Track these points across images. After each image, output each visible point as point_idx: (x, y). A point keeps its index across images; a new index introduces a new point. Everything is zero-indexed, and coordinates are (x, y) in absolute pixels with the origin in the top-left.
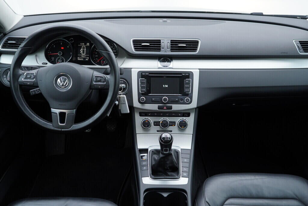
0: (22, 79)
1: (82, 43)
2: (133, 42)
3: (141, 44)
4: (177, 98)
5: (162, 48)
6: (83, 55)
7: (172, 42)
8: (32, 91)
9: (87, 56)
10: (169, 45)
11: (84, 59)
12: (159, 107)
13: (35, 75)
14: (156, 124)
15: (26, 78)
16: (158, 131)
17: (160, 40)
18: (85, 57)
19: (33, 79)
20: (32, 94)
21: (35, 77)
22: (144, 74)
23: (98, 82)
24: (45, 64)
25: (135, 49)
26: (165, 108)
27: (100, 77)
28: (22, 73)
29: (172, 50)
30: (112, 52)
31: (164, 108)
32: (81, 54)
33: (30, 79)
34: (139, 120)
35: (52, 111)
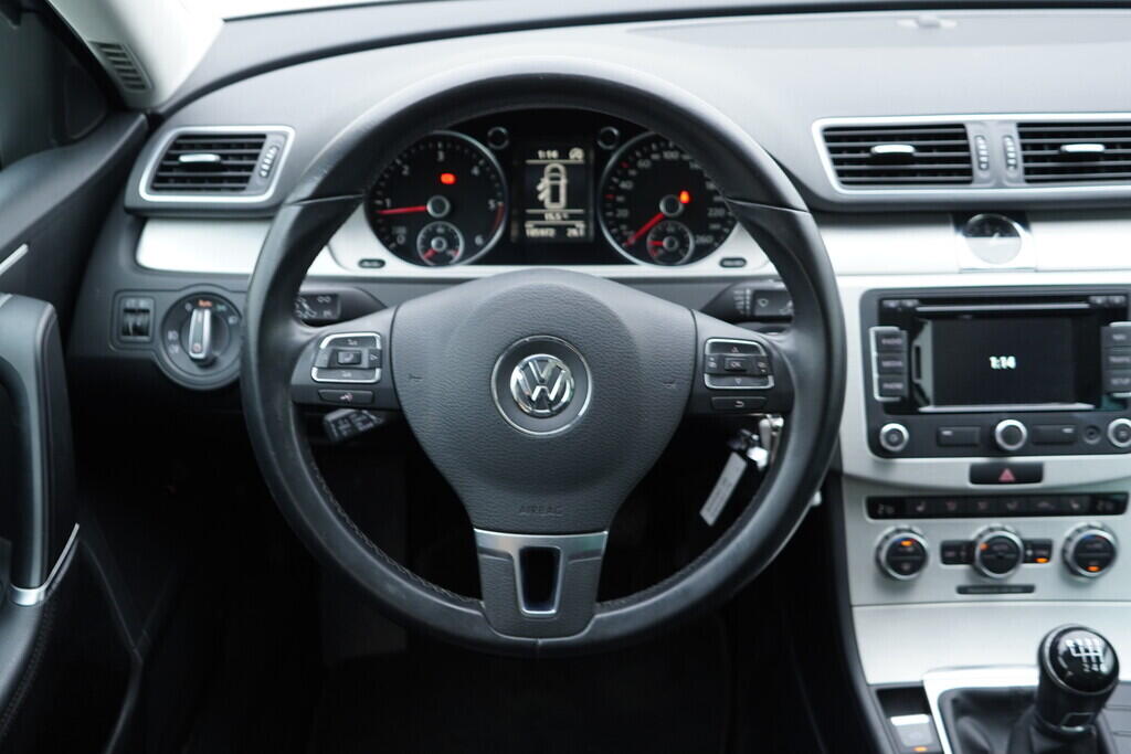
0: (310, 372)
1: (545, 150)
2: (828, 139)
3: (867, 149)
4: (1067, 424)
5: (980, 168)
6: (555, 212)
7: (1031, 133)
8: (336, 422)
9: (572, 217)
10: (1014, 147)
11: (561, 230)
12: (977, 475)
13: (378, 346)
14: (955, 553)
15: (333, 365)
16: (962, 590)
17: (961, 126)
18: (563, 219)
19: (372, 368)
20: (336, 434)
21: (383, 359)
22: (892, 304)
23: (730, 379)
24: (376, 264)
25: (840, 173)
26: (1007, 475)
27: (742, 348)
28: (308, 338)
29: (1033, 174)
30: (804, 207)
31: (1003, 478)
32: (541, 205)
33: (358, 372)
34: (865, 538)
35: (481, 543)
